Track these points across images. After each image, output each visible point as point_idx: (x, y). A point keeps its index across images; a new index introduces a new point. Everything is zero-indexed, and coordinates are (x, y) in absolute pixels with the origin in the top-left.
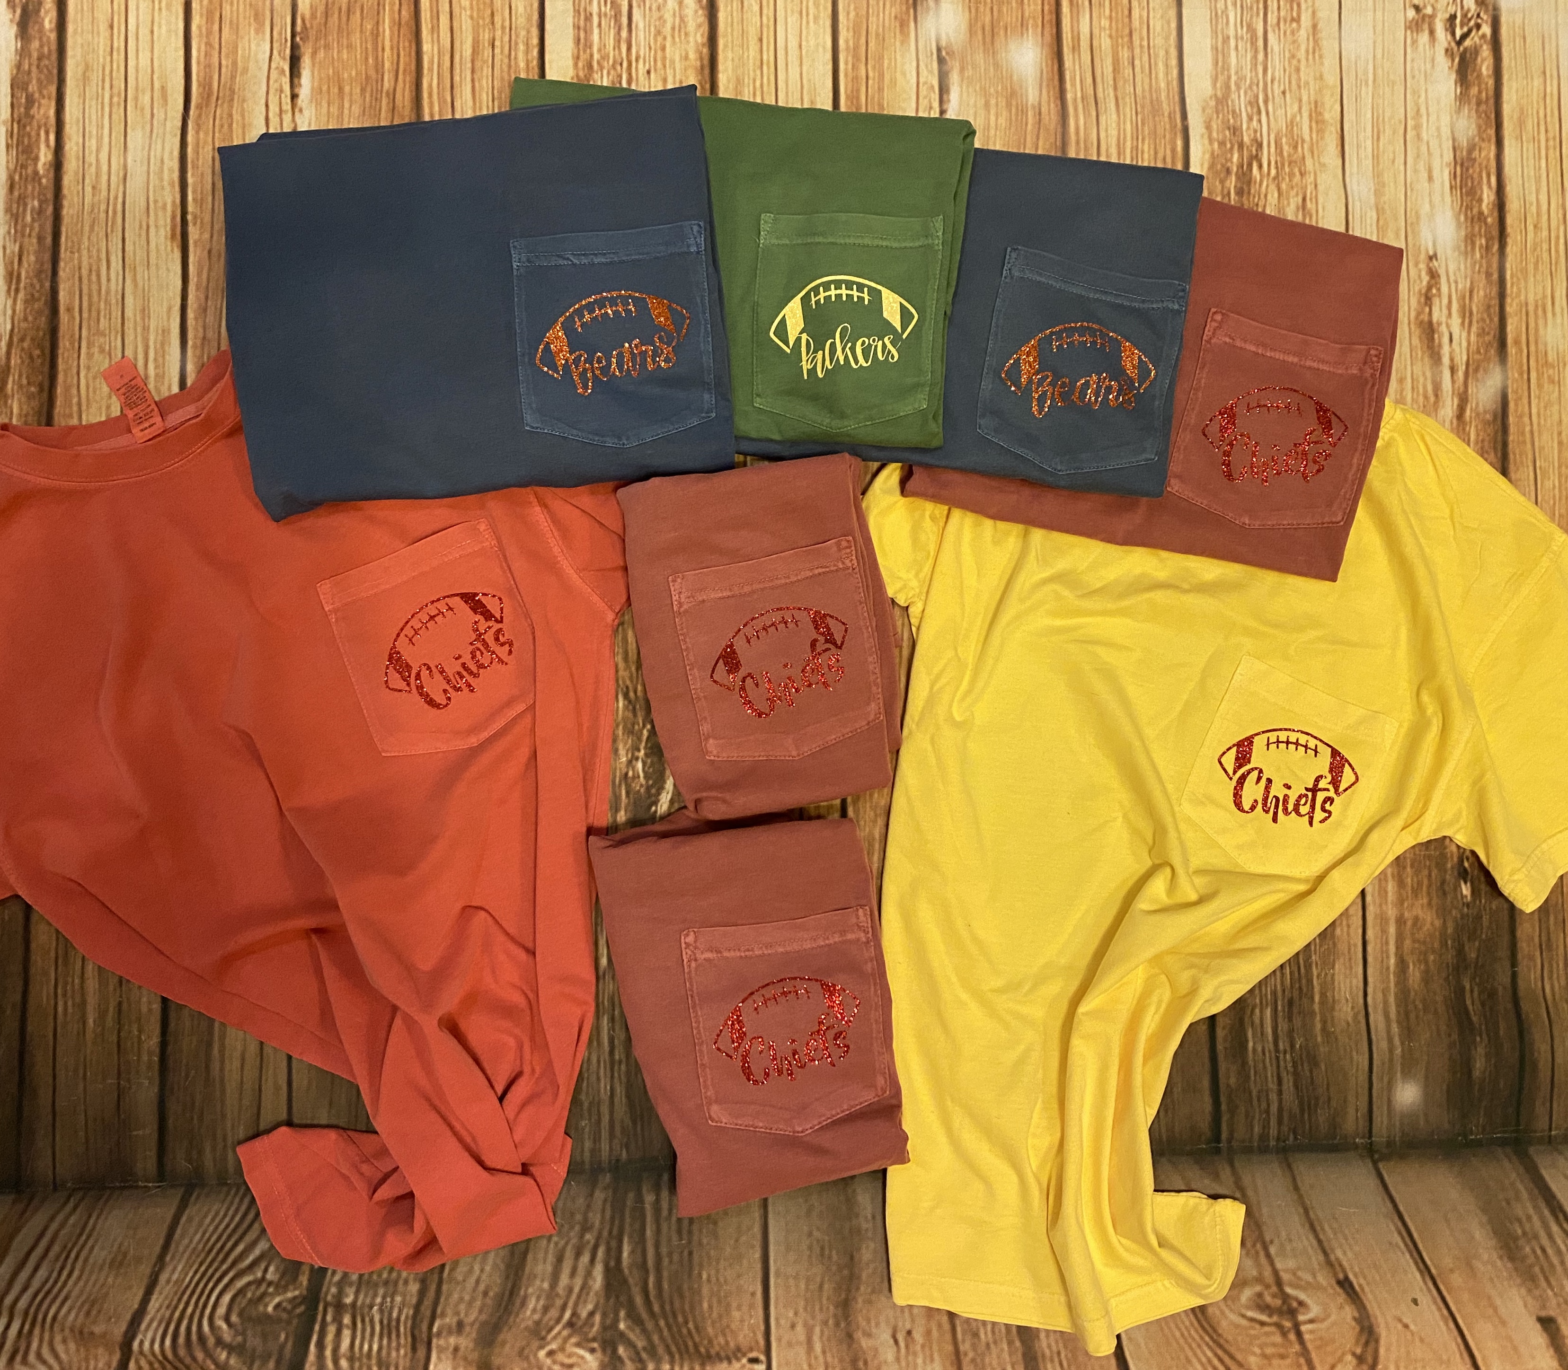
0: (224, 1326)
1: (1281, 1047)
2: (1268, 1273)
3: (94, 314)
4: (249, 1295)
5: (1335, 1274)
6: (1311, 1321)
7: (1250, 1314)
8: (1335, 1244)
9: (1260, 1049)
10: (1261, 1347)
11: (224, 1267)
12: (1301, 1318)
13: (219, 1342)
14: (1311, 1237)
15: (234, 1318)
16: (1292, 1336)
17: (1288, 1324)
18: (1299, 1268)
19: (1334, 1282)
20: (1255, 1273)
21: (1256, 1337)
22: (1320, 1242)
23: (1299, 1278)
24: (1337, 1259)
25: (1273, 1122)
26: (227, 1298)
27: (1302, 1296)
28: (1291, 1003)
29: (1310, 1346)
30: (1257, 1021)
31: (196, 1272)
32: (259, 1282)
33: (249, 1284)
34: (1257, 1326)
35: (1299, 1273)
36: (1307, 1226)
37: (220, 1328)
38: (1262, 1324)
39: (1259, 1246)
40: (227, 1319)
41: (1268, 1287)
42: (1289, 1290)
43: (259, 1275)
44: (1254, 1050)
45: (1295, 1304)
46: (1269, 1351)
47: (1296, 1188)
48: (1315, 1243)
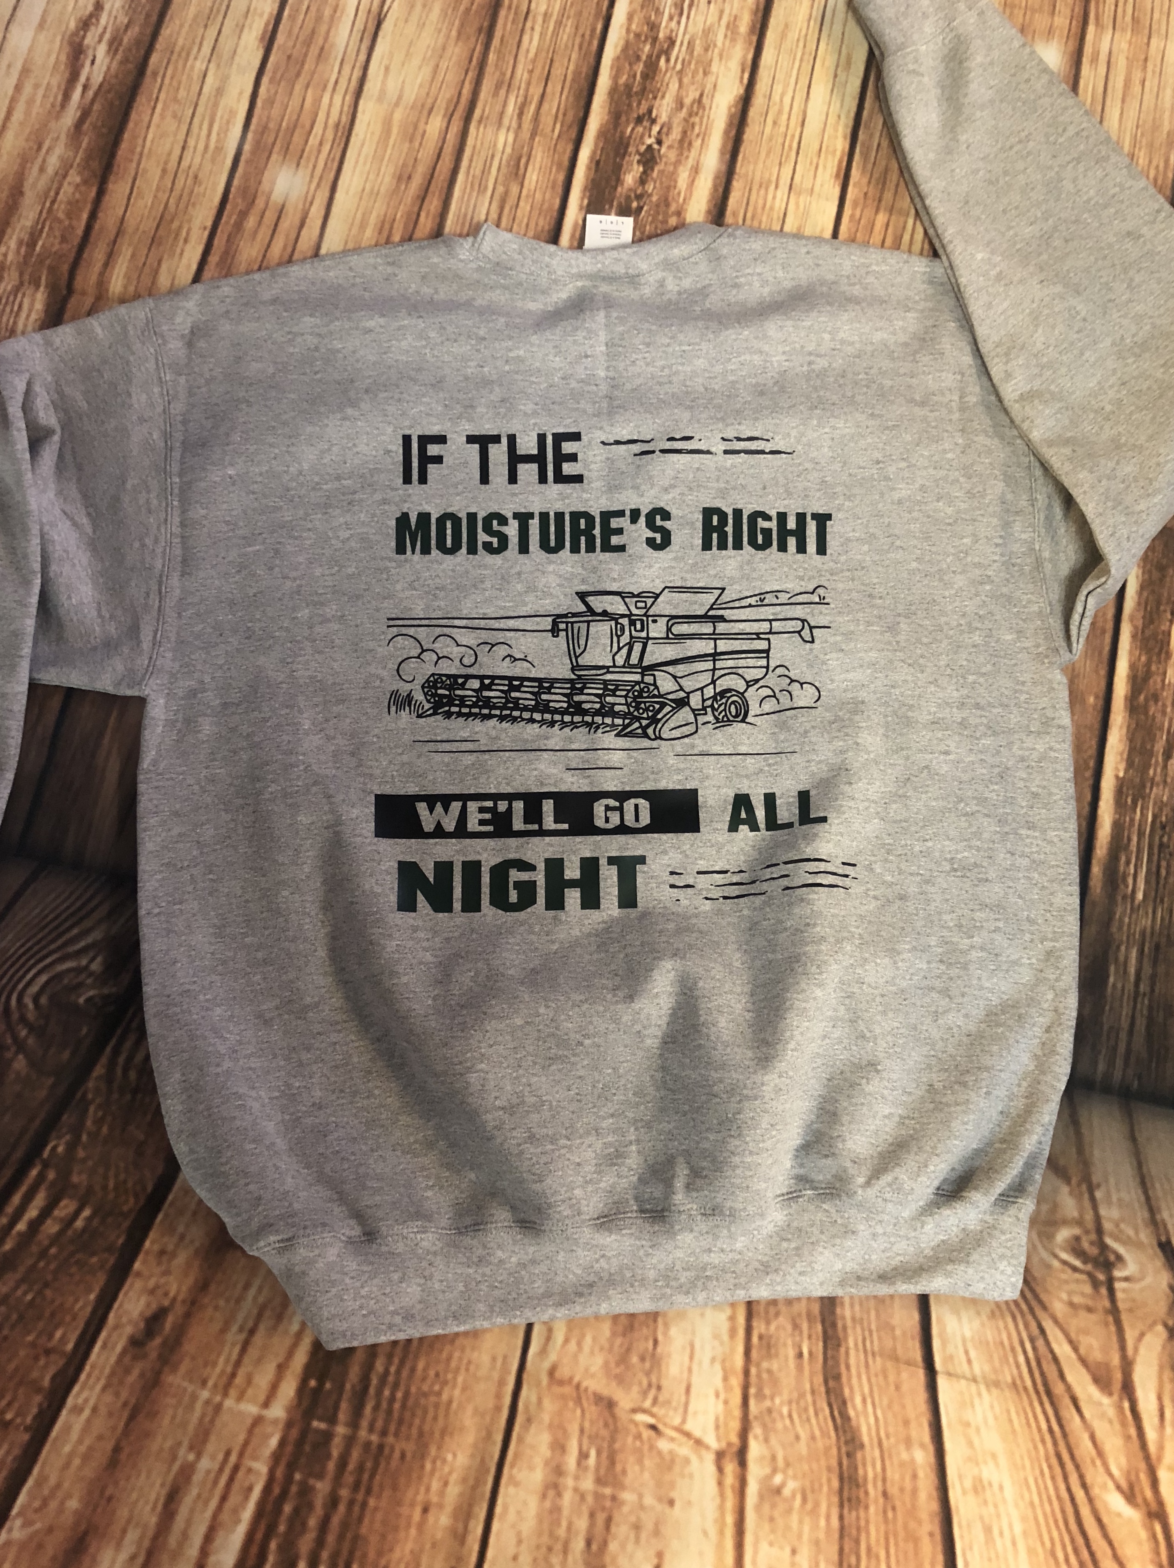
0: (31, 1006)
1: (1142, 988)
2: (1089, 1216)
3: (175, 84)
4: (66, 981)
5: (1158, 1236)
6: (1126, 1279)
7: (1064, 1256)
8: (1163, 1205)
9: (1119, 985)
10: (1070, 1293)
11: (53, 947)
12: (1117, 1273)
13: (23, 1019)
14: (1140, 1191)
15: (43, 1000)
16: (1104, 1291)
17: (1101, 1277)
18: (1123, 1220)
19: (1155, 1243)
20: (1076, 1214)
21: (1066, 1282)
22: (1148, 1199)
23: (1121, 1231)
24: (1163, 1221)
25: (1119, 1063)
26: (44, 978)
27: (1121, 1250)
28: (1157, 947)
29: (1121, 1305)
30: (1122, 958)
31: (22, 946)
32: (79, 970)
33: (69, 970)
34: (1069, 1271)
35: (1122, 1226)
36: (1138, 1180)
37: (26, 1006)
38: (1075, 1269)
39: (1084, 1187)
40: (36, 999)
41: (1087, 1232)
42: (1109, 1241)
43: (84, 962)
44: (1114, 985)
45: (1112, 1258)
46: (1077, 1299)
47: (1133, 1139)
48: (1143, 1198)
